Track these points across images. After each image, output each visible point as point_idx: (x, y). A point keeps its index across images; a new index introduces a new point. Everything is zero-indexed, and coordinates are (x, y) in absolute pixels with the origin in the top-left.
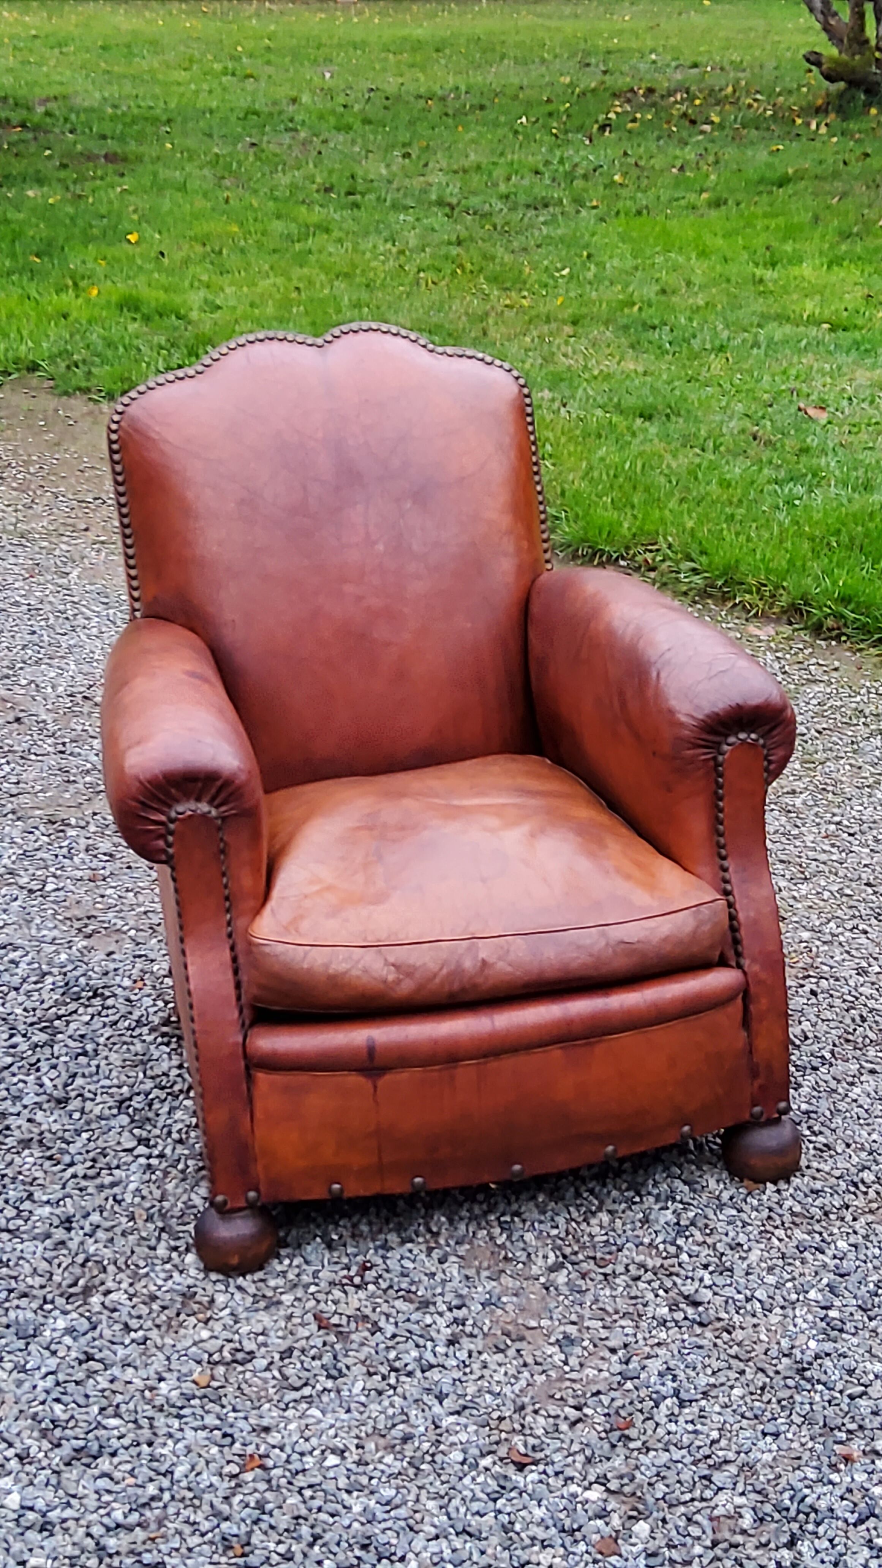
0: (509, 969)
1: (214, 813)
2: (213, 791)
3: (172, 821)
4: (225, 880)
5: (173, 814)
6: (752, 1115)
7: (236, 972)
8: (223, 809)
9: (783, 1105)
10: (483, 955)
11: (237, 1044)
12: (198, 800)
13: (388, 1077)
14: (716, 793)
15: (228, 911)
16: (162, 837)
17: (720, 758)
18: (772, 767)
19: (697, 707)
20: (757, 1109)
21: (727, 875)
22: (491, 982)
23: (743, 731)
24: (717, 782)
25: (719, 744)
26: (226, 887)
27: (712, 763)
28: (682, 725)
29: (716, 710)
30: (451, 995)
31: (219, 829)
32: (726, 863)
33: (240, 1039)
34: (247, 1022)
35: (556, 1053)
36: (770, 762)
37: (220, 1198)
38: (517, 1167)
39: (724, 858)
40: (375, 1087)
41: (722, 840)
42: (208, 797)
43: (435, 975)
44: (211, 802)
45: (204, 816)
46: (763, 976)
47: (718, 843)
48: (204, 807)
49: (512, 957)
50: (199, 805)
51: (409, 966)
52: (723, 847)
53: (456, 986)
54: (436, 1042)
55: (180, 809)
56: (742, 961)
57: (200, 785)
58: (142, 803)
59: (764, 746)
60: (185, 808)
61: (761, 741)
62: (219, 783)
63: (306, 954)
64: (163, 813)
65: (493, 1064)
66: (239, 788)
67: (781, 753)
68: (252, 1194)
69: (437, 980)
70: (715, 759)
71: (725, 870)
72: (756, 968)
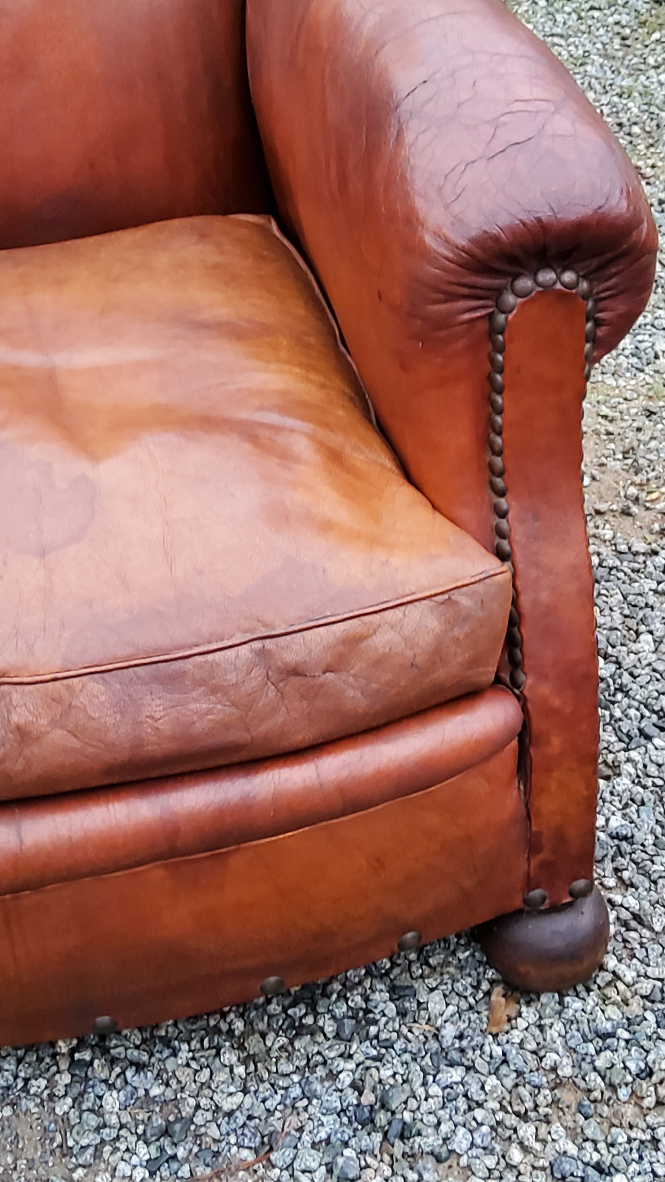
6: (526, 901)
9: (580, 884)
14: (490, 379)
17: (501, 318)
18: (600, 332)
19: (458, 221)
20: (537, 893)
21: (504, 524)
23: (548, 266)
24: (492, 360)
25: (499, 291)
27: (484, 326)
28: (425, 254)
29: (496, 231)
32: (503, 503)
36: (598, 323)
39: (502, 494)
46: (557, 703)
47: (491, 466)
52: (501, 475)
56: (522, 677)
59: (586, 297)
61: (584, 285)
67: (621, 307)
70: (490, 317)
71: (503, 515)
72: (545, 689)
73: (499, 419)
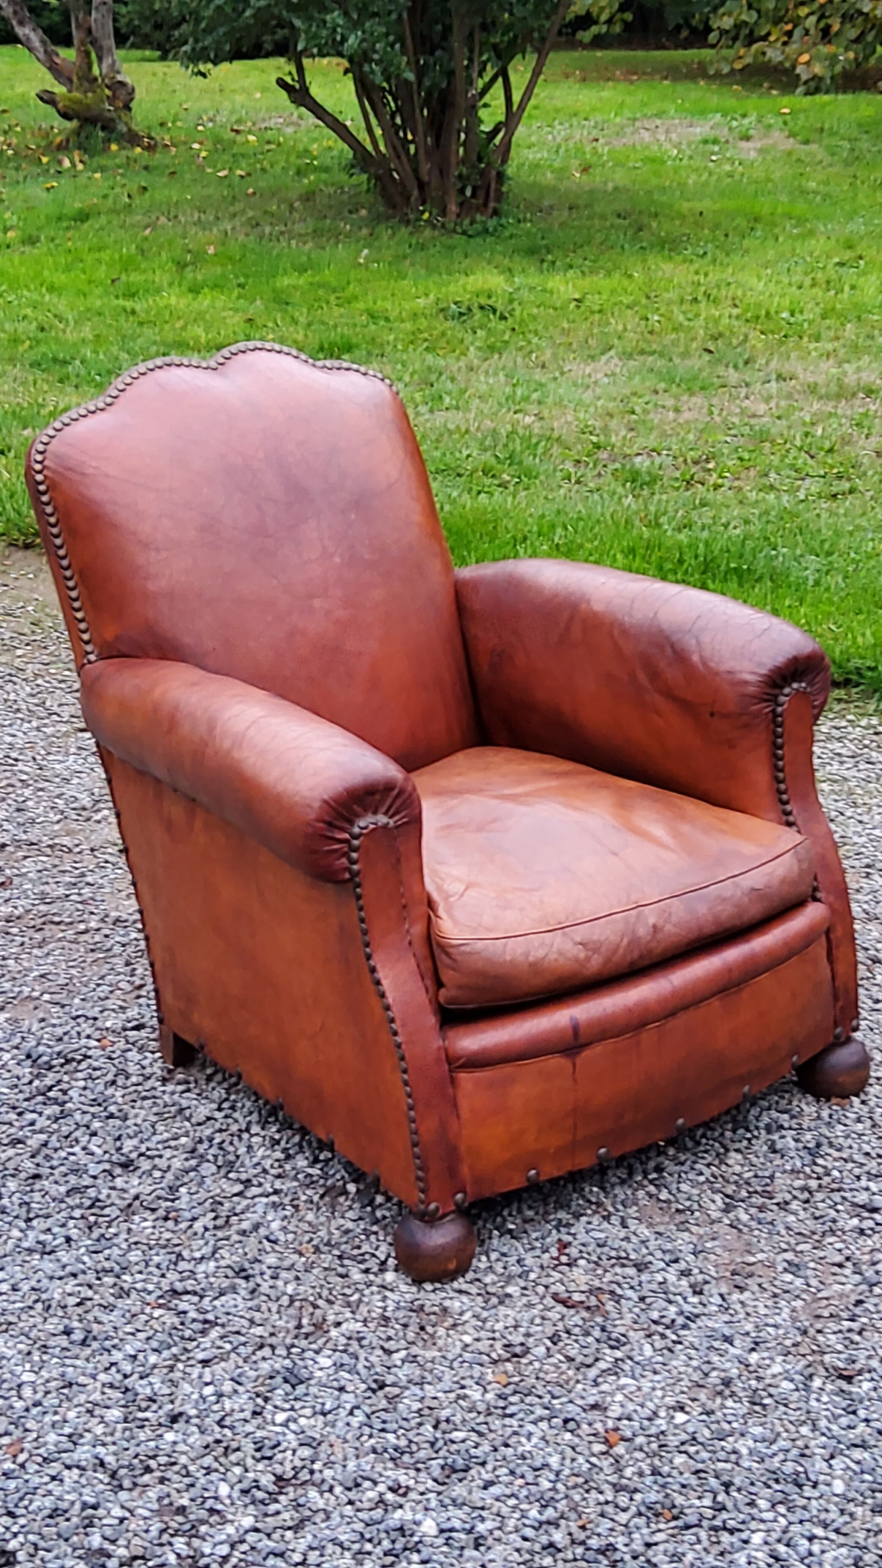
0: (677, 931)
1: (391, 823)
2: (390, 801)
3: (355, 837)
4: (402, 889)
5: (356, 830)
6: (834, 1036)
8: (397, 818)
10: (651, 921)
11: (437, 1048)
12: (375, 813)
13: (586, 1054)
14: (776, 743)
15: (406, 919)
16: (346, 854)
17: (779, 709)
18: (816, 712)
19: (760, 665)
20: (838, 1030)
22: (663, 945)
23: (795, 681)
24: (776, 733)
25: (776, 696)
27: (772, 715)
28: (746, 683)
29: (777, 663)
30: (632, 963)
31: (397, 839)
32: (788, 808)
33: (440, 1043)
34: (444, 1025)
35: (715, 1003)
36: (814, 707)
38: (680, 1121)
39: (786, 803)
40: (574, 1066)
41: (782, 787)
42: (384, 809)
43: (618, 946)
44: (386, 813)
45: (385, 826)
46: (836, 905)
47: (779, 790)
48: (382, 819)
49: (674, 919)
50: (378, 817)
51: (594, 942)
52: (785, 792)
53: (636, 955)
54: (630, 1010)
55: (362, 824)
56: (819, 895)
57: (378, 797)
58: (329, 823)
59: (810, 693)
60: (366, 822)
61: (808, 689)
62: (395, 792)
63: (505, 945)
64: (347, 830)
65: (672, 1023)
66: (410, 796)
67: (821, 699)
68: (459, 1196)
69: (621, 951)
70: (773, 711)
71: (789, 813)
72: (832, 899)
73: (781, 763)
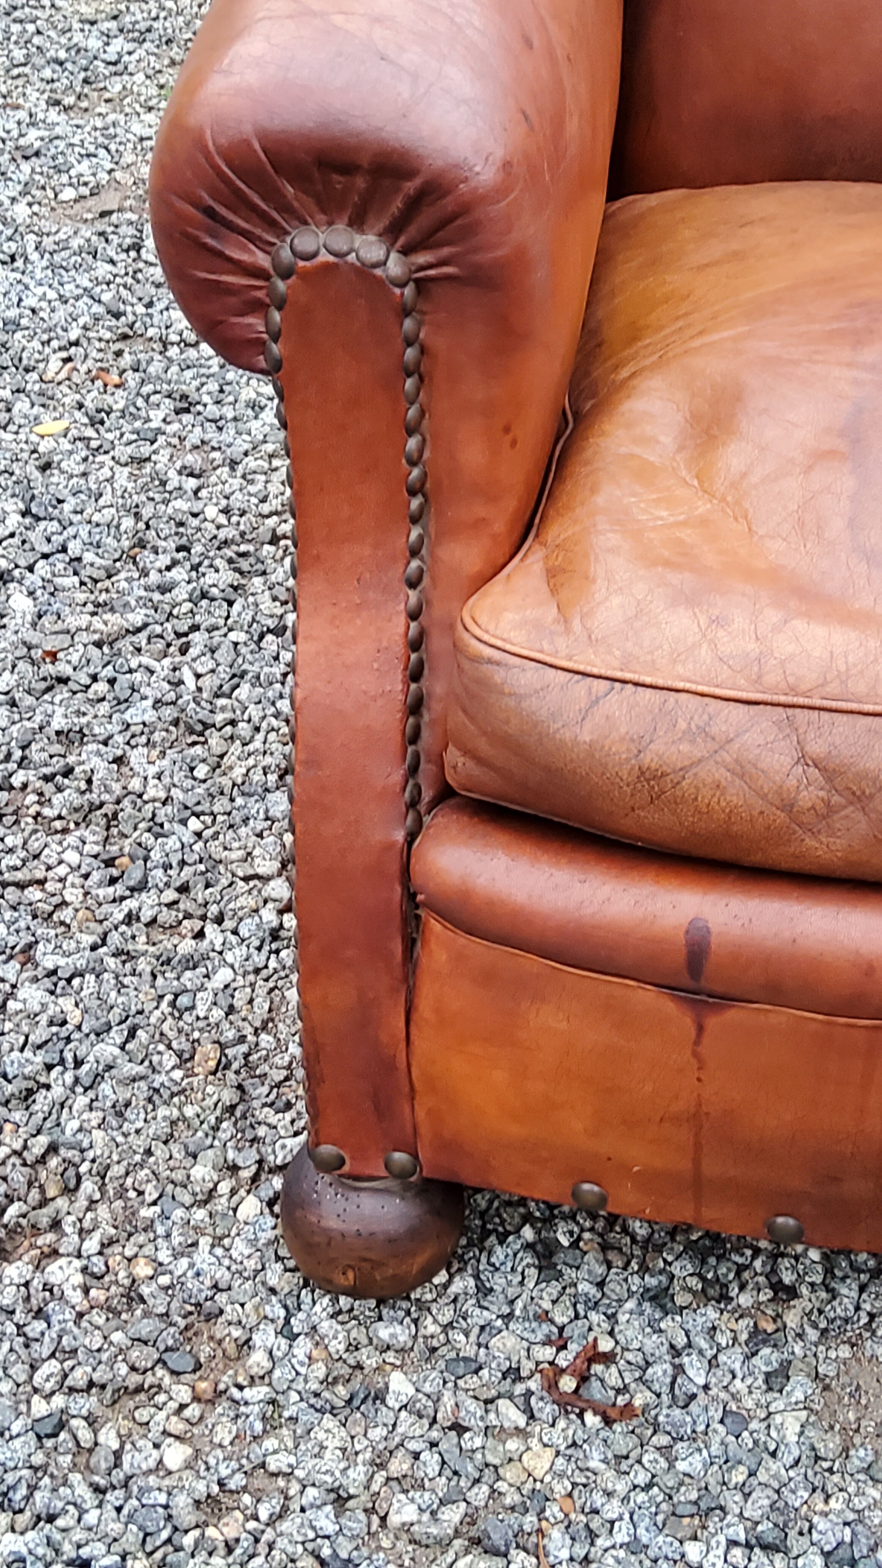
1: (395, 266)
2: (397, 204)
3: (286, 273)
4: (412, 443)
5: (286, 254)
7: (416, 675)
8: (422, 258)
11: (390, 846)
12: (358, 222)
13: (735, 1015)
15: (415, 520)
16: (258, 307)
26: (413, 463)
31: (406, 312)
33: (400, 836)
34: (427, 795)
37: (326, 1149)
40: (700, 1029)
44: (391, 234)
45: (367, 271)
48: (368, 247)
50: (359, 240)
55: (306, 241)
57: (361, 182)
58: (210, 212)
60: (319, 242)
62: (411, 186)
64: (266, 247)
66: (464, 209)
68: (399, 1157)
